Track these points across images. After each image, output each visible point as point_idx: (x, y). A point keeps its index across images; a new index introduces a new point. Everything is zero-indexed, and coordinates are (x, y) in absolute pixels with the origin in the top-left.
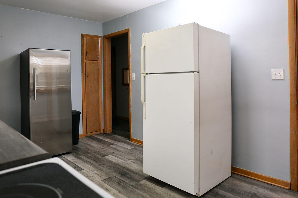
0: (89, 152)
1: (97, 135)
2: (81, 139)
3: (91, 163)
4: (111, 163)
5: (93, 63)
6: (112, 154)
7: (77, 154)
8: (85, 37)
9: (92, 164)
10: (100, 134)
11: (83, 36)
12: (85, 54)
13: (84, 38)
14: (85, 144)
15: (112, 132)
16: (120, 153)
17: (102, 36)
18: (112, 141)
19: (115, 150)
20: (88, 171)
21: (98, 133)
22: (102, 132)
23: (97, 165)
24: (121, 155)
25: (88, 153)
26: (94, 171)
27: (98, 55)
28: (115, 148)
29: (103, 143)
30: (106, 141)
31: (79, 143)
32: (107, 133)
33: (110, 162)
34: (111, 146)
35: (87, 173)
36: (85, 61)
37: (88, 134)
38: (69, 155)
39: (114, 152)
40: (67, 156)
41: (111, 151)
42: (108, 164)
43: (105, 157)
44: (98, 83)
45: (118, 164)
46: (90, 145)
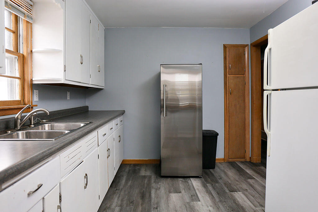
0: (220, 181)
1: (242, 162)
2: (221, 164)
3: (212, 195)
4: (235, 203)
5: (238, 77)
6: (244, 191)
7: (206, 181)
8: (227, 48)
9: (213, 198)
10: (244, 163)
11: (225, 47)
12: (227, 68)
13: (227, 50)
14: (221, 170)
15: (260, 162)
16: (254, 193)
17: (249, 44)
18: (254, 174)
19: (250, 187)
20: (204, 204)
21: (243, 160)
22: (248, 160)
23: (217, 200)
24: (253, 197)
25: (217, 182)
26: (210, 207)
27: (244, 67)
28: (252, 184)
29: (241, 175)
30: (246, 172)
31: (216, 168)
32: (254, 162)
33: (235, 201)
34: (249, 180)
35: (201, 206)
36: (228, 75)
37: (231, 160)
38: (197, 179)
39: (248, 189)
40: (195, 180)
41: (245, 186)
42: (230, 204)
43: (233, 193)
44: (244, 101)
45: (242, 207)
46: (225, 173)
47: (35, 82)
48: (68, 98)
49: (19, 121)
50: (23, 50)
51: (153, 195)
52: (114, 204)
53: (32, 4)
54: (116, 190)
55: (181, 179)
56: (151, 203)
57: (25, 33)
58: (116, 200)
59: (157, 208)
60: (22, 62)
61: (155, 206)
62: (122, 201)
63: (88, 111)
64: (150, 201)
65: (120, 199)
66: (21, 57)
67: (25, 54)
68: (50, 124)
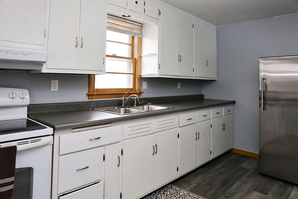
47: (142, 77)
48: (179, 87)
49: (123, 101)
50: (136, 56)
51: (235, 186)
52: (195, 181)
53: (141, 25)
54: (206, 171)
55: (281, 183)
56: (226, 192)
57: (137, 45)
58: (199, 178)
59: (228, 197)
60: (134, 64)
61: (227, 196)
62: (203, 180)
63: (204, 99)
64: (228, 189)
65: (203, 179)
66: (134, 60)
67: (137, 58)
68: (147, 106)
